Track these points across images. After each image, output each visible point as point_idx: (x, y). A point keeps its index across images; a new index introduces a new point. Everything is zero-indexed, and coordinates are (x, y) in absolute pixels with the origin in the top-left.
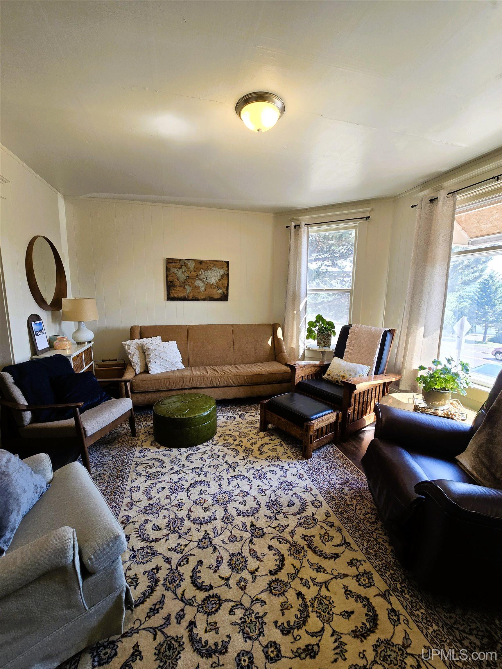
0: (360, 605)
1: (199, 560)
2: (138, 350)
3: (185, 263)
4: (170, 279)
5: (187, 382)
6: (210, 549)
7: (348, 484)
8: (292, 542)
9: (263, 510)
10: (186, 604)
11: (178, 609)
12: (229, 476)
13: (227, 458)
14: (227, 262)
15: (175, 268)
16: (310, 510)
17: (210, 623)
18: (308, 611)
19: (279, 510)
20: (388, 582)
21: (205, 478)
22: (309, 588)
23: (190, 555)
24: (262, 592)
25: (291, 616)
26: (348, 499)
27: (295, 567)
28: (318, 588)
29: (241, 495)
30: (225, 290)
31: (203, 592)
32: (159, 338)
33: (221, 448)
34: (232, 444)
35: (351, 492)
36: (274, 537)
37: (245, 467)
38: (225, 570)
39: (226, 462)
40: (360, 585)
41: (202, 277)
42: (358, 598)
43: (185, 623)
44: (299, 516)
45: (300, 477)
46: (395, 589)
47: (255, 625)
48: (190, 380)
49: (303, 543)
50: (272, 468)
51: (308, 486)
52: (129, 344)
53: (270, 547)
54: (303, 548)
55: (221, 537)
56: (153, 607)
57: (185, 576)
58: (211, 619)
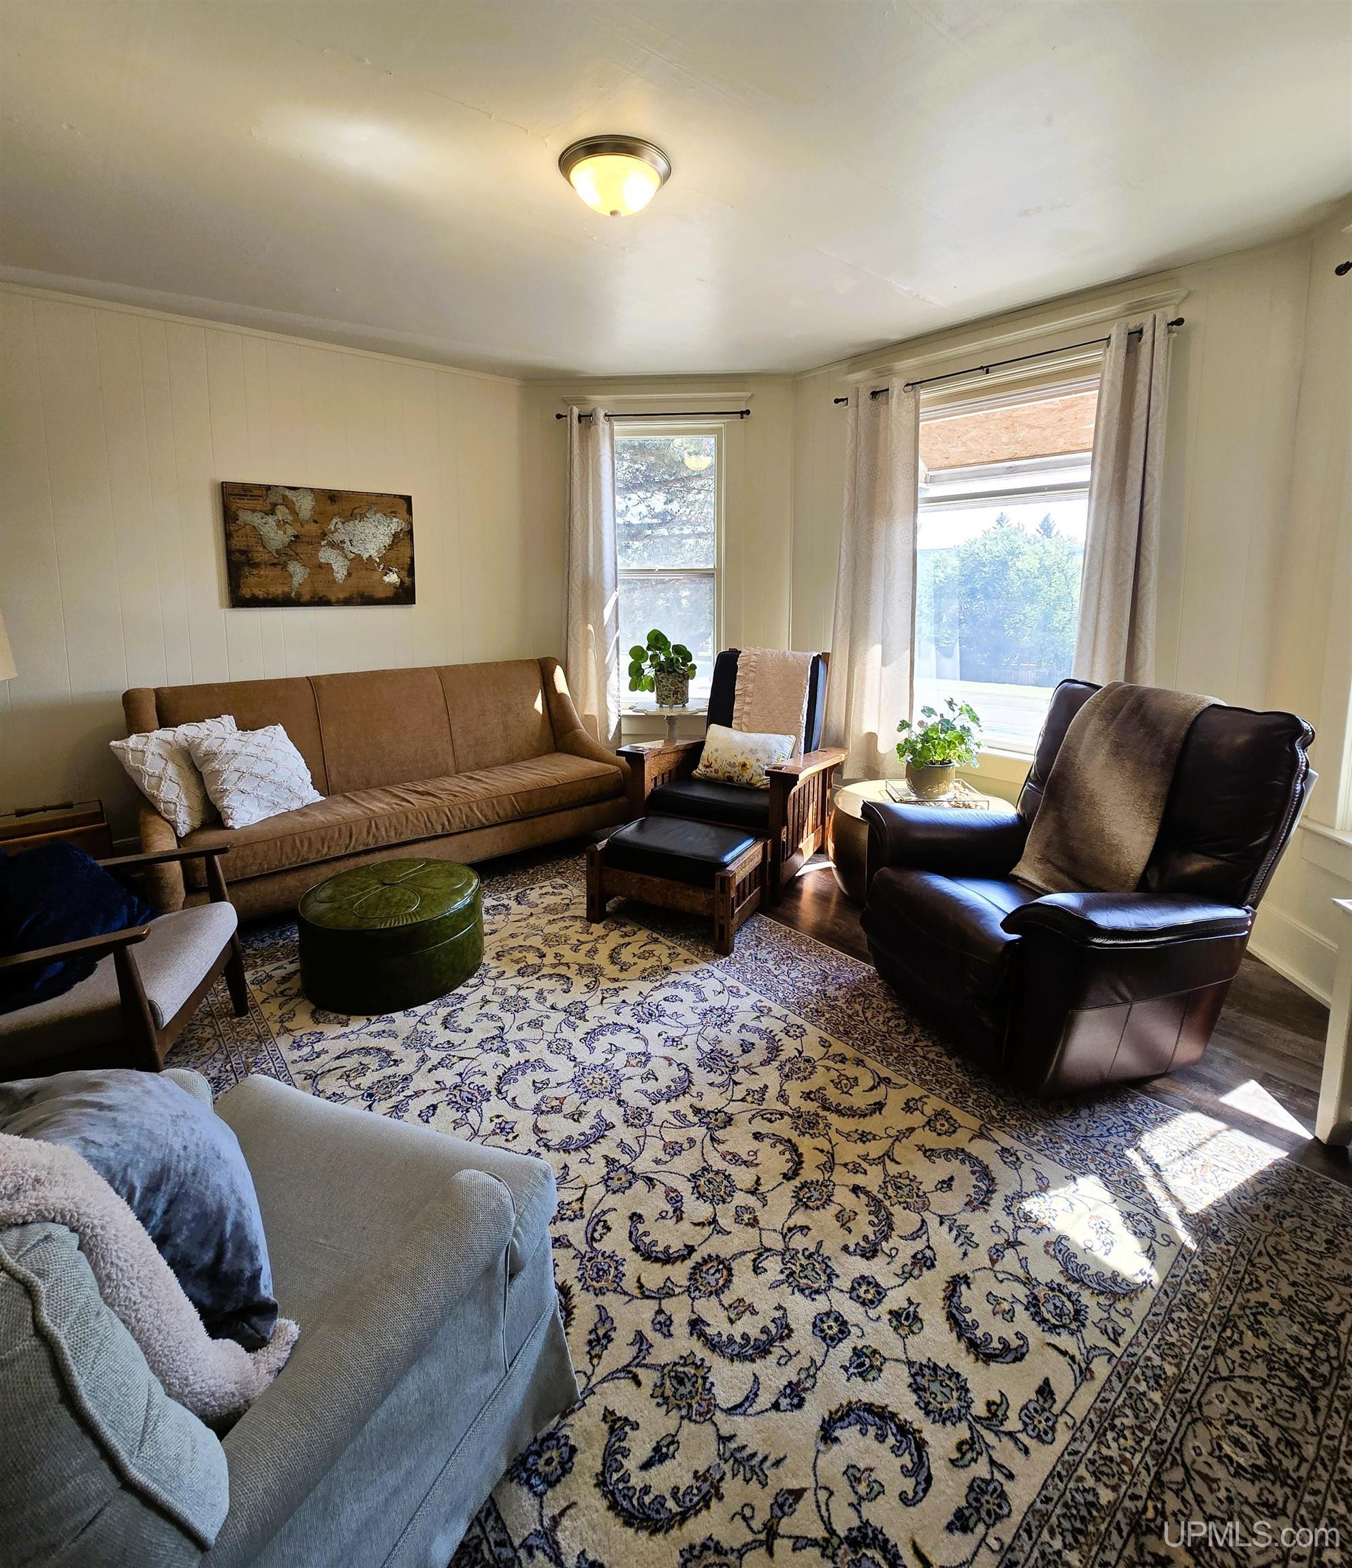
0: (956, 1163)
1: (629, 1214)
2: (173, 761)
3: (285, 497)
4: (238, 543)
5: (360, 833)
6: (640, 1186)
7: (830, 979)
8: (790, 1112)
9: (701, 1077)
10: (660, 1299)
11: (649, 1315)
12: (580, 1033)
13: (551, 999)
14: (408, 500)
15: (254, 511)
16: (789, 1047)
17: (730, 1306)
18: (885, 1208)
19: (731, 1066)
20: (977, 1113)
21: (526, 1056)
22: (865, 1173)
23: (604, 1213)
24: (790, 1215)
25: (864, 1226)
26: (844, 1006)
27: (822, 1151)
28: (880, 1167)
29: (633, 1062)
30: (404, 573)
31: (678, 1263)
32: (228, 721)
33: (520, 981)
34: (540, 968)
35: (842, 992)
36: (753, 1117)
37: (606, 1006)
38: (697, 1209)
39: (553, 1007)
40: (939, 1134)
41: (337, 537)
42: (948, 1153)
43: (680, 1327)
44: (775, 1064)
45: (734, 992)
46: (992, 1120)
47: (813, 1270)
48: (370, 827)
49: (811, 1106)
50: (668, 991)
51: (759, 1004)
52: (140, 747)
53: (757, 1136)
54: (817, 1115)
55: (648, 1155)
56: (593, 1337)
57: (620, 1255)
58: (727, 1298)
